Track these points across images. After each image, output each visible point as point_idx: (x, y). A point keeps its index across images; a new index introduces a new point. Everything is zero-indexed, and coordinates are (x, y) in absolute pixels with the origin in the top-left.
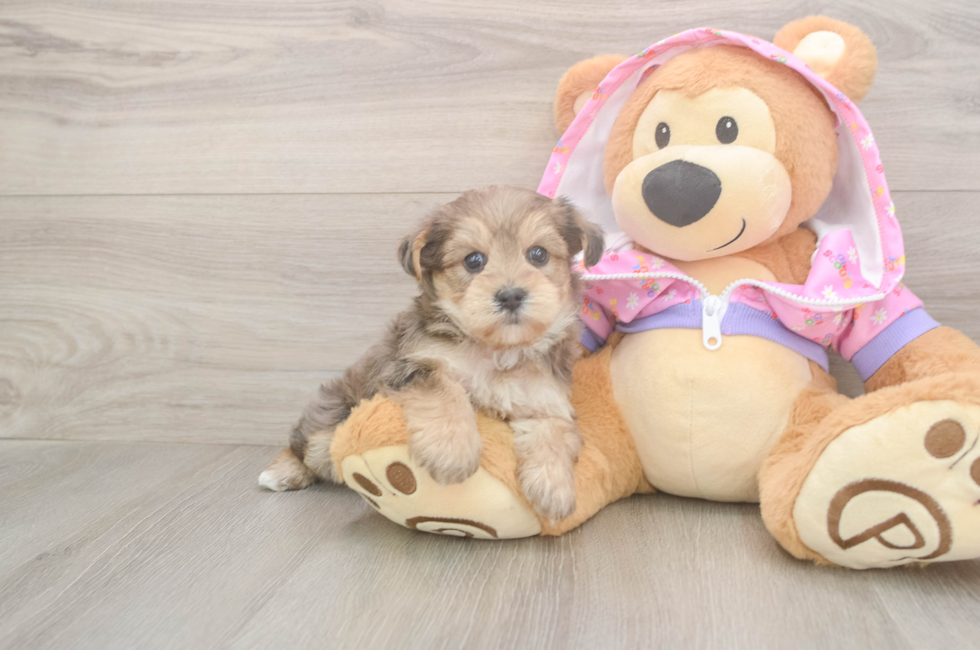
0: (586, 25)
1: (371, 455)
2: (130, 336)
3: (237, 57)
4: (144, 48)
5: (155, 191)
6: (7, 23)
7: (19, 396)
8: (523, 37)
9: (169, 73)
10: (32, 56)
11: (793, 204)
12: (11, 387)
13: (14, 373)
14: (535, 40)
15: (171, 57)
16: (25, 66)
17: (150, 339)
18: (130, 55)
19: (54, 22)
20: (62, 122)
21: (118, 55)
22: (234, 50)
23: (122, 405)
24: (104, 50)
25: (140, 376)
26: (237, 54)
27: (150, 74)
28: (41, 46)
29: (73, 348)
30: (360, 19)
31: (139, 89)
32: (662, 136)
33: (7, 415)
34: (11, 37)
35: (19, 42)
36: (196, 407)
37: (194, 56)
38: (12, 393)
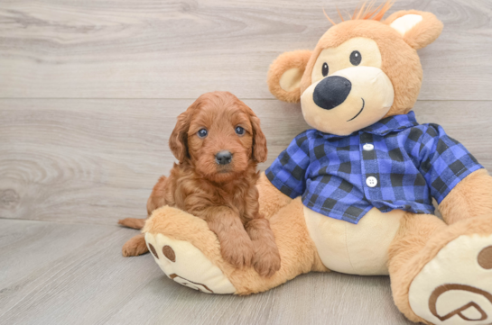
0: (302, 10)
2: (72, 170)
4: (79, 24)
6: (12, 12)
7: (19, 198)
8: (270, 18)
9: (91, 36)
10: (25, 28)
12: (15, 193)
13: (16, 186)
14: (276, 19)
16: (20, 33)
17: (81, 171)
18: (71, 27)
19: (35, 11)
20: (39, 61)
21: (65, 27)
22: (122, 24)
23: (68, 204)
25: (77, 190)
26: (124, 26)
27: (82, 37)
28: (29, 23)
29: (44, 175)
30: (186, 9)
31: (76, 45)
33: (13, 207)
34: (15, 18)
35: (18, 21)
36: (103, 206)
37: (103, 28)
38: (16, 196)
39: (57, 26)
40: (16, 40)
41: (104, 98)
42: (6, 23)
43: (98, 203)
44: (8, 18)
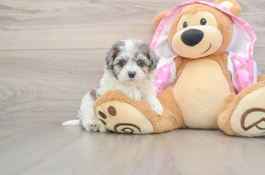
1: (103, 105)
3: (57, 11)
5: (32, 49)
11: (223, 41)
15: (38, 11)
24: (18, 9)
32: (185, 25)
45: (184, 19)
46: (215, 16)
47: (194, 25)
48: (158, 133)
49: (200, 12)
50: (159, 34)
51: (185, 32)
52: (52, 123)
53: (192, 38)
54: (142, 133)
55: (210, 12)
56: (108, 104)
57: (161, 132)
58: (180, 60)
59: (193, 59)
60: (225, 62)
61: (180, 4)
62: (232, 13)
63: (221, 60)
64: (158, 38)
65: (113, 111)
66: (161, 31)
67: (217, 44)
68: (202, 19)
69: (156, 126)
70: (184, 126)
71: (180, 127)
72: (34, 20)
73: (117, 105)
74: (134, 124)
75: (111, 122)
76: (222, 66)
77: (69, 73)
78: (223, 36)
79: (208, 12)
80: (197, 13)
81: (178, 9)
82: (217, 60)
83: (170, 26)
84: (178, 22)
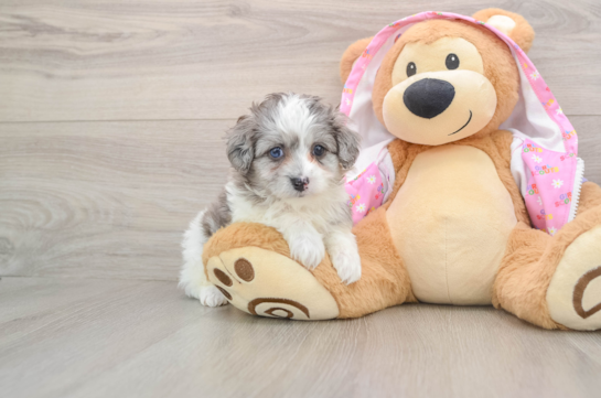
0: (375, 14)
1: (224, 255)
2: (85, 210)
3: (158, 36)
4: (102, 31)
5: (105, 118)
6: (18, 17)
7: (13, 248)
8: (336, 22)
9: (117, 46)
10: (33, 36)
11: (497, 106)
12: (9, 243)
13: (10, 233)
14: (343, 24)
15: (118, 36)
16: (28, 43)
17: (98, 212)
18: (93, 35)
19: (48, 16)
20: (49, 76)
21: (85, 35)
22: (157, 31)
23: (78, 254)
24: (77, 33)
25: (90, 236)
26: (159, 34)
27: (105, 47)
28: (38, 31)
29: (49, 217)
30: (235, 12)
31: (97, 56)
32: (411, 70)
33: (5, 261)
34: (20, 25)
35: (25, 28)
36: (124, 255)
37: (132, 35)
38: (9, 247)
39: (75, 34)
40: (20, 52)
41: (131, 120)
42: (8, 30)
43: (118, 252)
44: (11, 24)
45: (407, 55)
46: (478, 49)
47: (433, 70)
48: (350, 319)
49: (445, 40)
50: (354, 91)
51: (414, 85)
52: (148, 281)
53: (429, 101)
54: (312, 318)
55: (467, 39)
56: (237, 254)
57: (356, 315)
58: (401, 147)
59: (431, 147)
60: (505, 153)
61: (398, 21)
62: (517, 41)
63: (493, 148)
64: (351, 99)
65: (245, 270)
66: (356, 83)
67: (486, 112)
68: (450, 56)
69: (343, 303)
70: (412, 298)
71: (403, 300)
72: (109, 55)
73: (254, 256)
74: (294, 299)
75: (242, 294)
76: (497, 161)
77: (184, 171)
78: (497, 94)
79: (462, 40)
80: (438, 42)
81: (393, 32)
82: (485, 147)
83: (375, 72)
84: (395, 61)
